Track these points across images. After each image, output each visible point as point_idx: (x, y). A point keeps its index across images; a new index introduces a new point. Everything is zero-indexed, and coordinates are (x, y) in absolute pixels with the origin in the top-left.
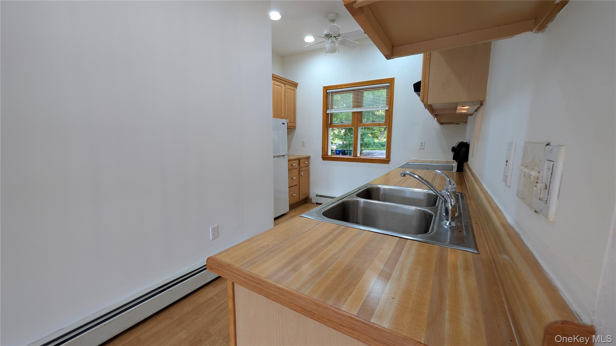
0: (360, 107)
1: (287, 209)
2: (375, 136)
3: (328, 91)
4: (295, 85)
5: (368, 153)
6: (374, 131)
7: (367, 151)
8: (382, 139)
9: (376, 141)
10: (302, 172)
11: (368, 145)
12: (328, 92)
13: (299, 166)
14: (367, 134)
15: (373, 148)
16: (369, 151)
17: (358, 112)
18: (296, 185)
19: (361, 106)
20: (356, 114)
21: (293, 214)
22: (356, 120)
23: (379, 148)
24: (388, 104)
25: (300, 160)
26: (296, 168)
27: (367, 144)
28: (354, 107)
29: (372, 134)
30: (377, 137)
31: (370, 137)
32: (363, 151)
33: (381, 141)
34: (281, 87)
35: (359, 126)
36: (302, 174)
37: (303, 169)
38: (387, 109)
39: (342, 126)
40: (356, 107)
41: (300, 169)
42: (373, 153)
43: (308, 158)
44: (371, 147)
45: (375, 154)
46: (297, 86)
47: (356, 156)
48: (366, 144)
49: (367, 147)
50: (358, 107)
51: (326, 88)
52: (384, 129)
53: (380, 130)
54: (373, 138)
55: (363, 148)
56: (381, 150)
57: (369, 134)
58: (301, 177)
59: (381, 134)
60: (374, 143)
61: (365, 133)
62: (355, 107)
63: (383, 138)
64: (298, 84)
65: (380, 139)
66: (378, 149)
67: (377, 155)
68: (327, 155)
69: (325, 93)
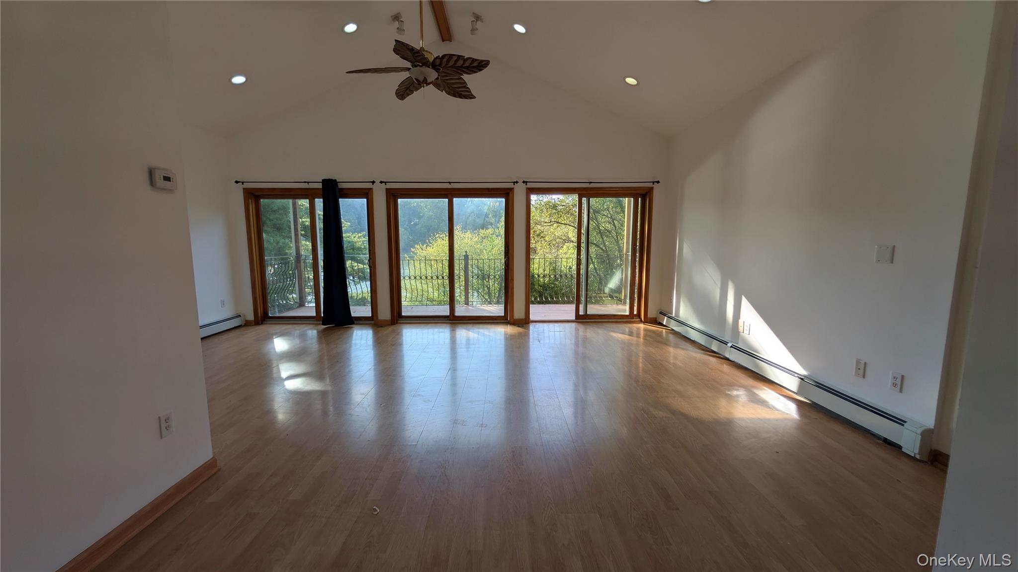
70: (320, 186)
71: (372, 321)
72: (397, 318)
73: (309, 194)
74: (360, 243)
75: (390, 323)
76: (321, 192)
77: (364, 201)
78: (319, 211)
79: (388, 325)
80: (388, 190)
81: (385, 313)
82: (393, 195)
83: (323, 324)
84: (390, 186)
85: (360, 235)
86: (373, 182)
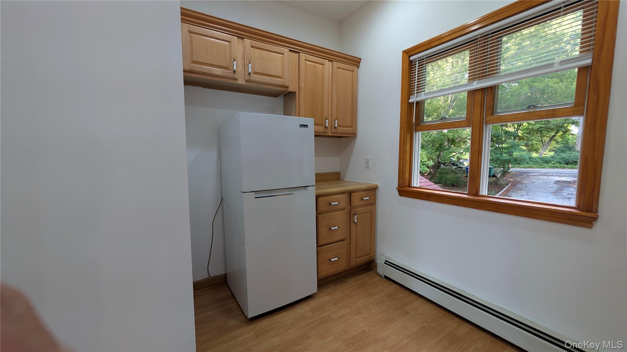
0: (489, 75)
1: (313, 289)
2: (532, 148)
3: (411, 58)
4: (356, 62)
5: (520, 172)
6: (531, 143)
7: (518, 169)
8: (545, 153)
9: (534, 155)
10: (356, 216)
11: (520, 161)
12: (412, 61)
13: (350, 205)
14: (518, 145)
15: (529, 166)
16: (522, 169)
17: (483, 90)
18: (344, 240)
19: (493, 74)
20: (479, 96)
21: (325, 298)
22: (478, 110)
23: (540, 165)
24: (590, 50)
25: (352, 194)
26: (344, 209)
27: (518, 159)
28: (473, 79)
29: (526, 145)
30: (536, 151)
31: (524, 151)
32: (511, 169)
33: (544, 156)
34: (323, 65)
35: (486, 124)
36: (356, 221)
37: (360, 210)
38: (589, 61)
39: (443, 126)
40: (479, 77)
41: (352, 210)
42: (527, 173)
43: (373, 190)
44: (525, 164)
45: (532, 174)
46: (360, 63)
47: (477, 194)
48: (516, 160)
49: (519, 164)
50: (483, 76)
51: (408, 53)
52: (549, 139)
53: (542, 141)
54: (529, 151)
55: (510, 166)
56: (543, 168)
57: (521, 147)
58: (353, 226)
59: (544, 146)
60: (531, 158)
61: (515, 145)
62: (475, 78)
63: (548, 151)
64: (361, 59)
65: (541, 152)
66: (538, 167)
67: (536, 175)
68: (410, 186)
69: (407, 64)
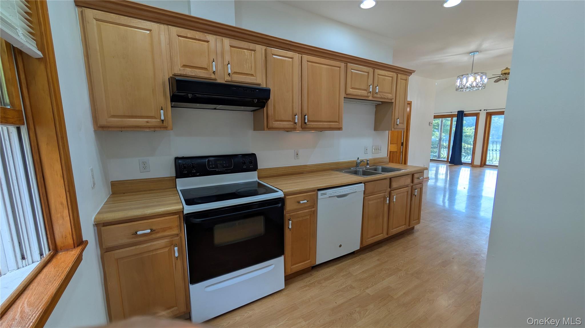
70: (457, 113)
71: (472, 165)
72: (483, 164)
73: (451, 116)
74: (471, 133)
75: (479, 166)
76: (457, 115)
77: (475, 117)
78: (454, 123)
79: (479, 167)
80: (487, 113)
81: (478, 162)
82: (489, 115)
83: (450, 163)
84: (488, 111)
85: (471, 128)
86: (481, 110)
